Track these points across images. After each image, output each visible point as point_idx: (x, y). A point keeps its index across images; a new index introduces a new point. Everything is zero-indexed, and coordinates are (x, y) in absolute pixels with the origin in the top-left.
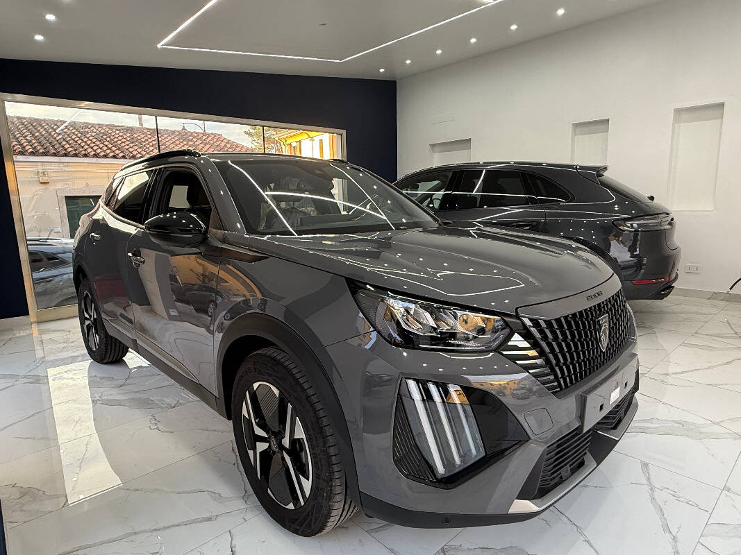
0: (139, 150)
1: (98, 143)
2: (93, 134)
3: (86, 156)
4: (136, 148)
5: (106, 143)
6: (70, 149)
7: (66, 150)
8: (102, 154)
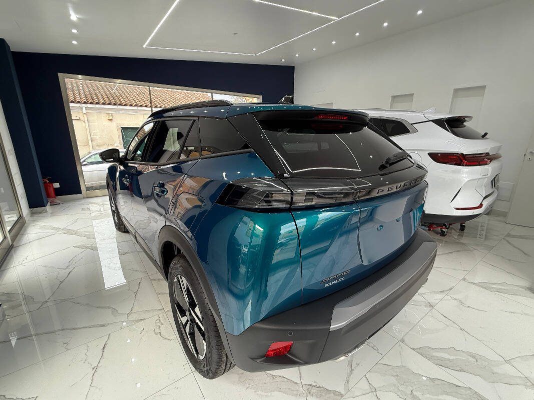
0: (160, 103)
1: (139, 98)
2: (137, 93)
3: (131, 105)
4: (158, 101)
5: (143, 98)
6: (122, 102)
7: (121, 102)
8: (140, 105)
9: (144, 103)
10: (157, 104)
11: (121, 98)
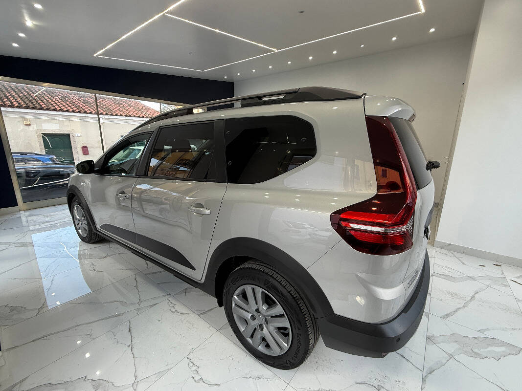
1: (62, 102)
3: (54, 110)
4: (87, 107)
5: (68, 103)
6: (44, 106)
7: (41, 106)
8: (65, 109)
9: (69, 108)
10: (86, 110)
11: (40, 101)
